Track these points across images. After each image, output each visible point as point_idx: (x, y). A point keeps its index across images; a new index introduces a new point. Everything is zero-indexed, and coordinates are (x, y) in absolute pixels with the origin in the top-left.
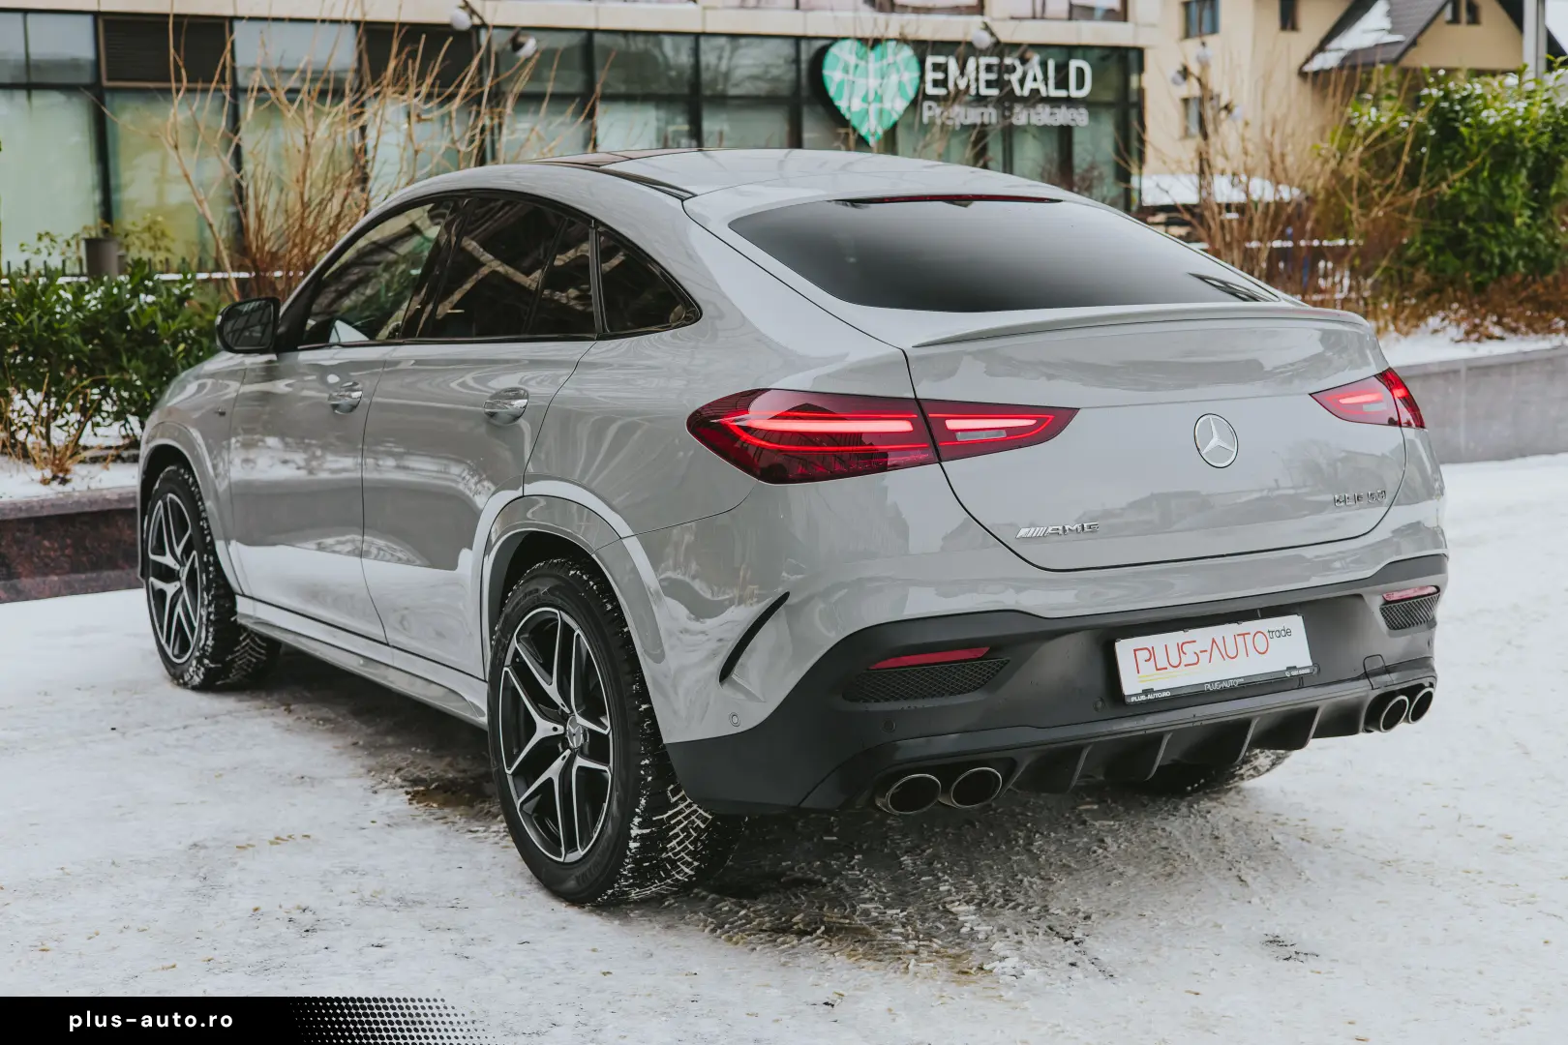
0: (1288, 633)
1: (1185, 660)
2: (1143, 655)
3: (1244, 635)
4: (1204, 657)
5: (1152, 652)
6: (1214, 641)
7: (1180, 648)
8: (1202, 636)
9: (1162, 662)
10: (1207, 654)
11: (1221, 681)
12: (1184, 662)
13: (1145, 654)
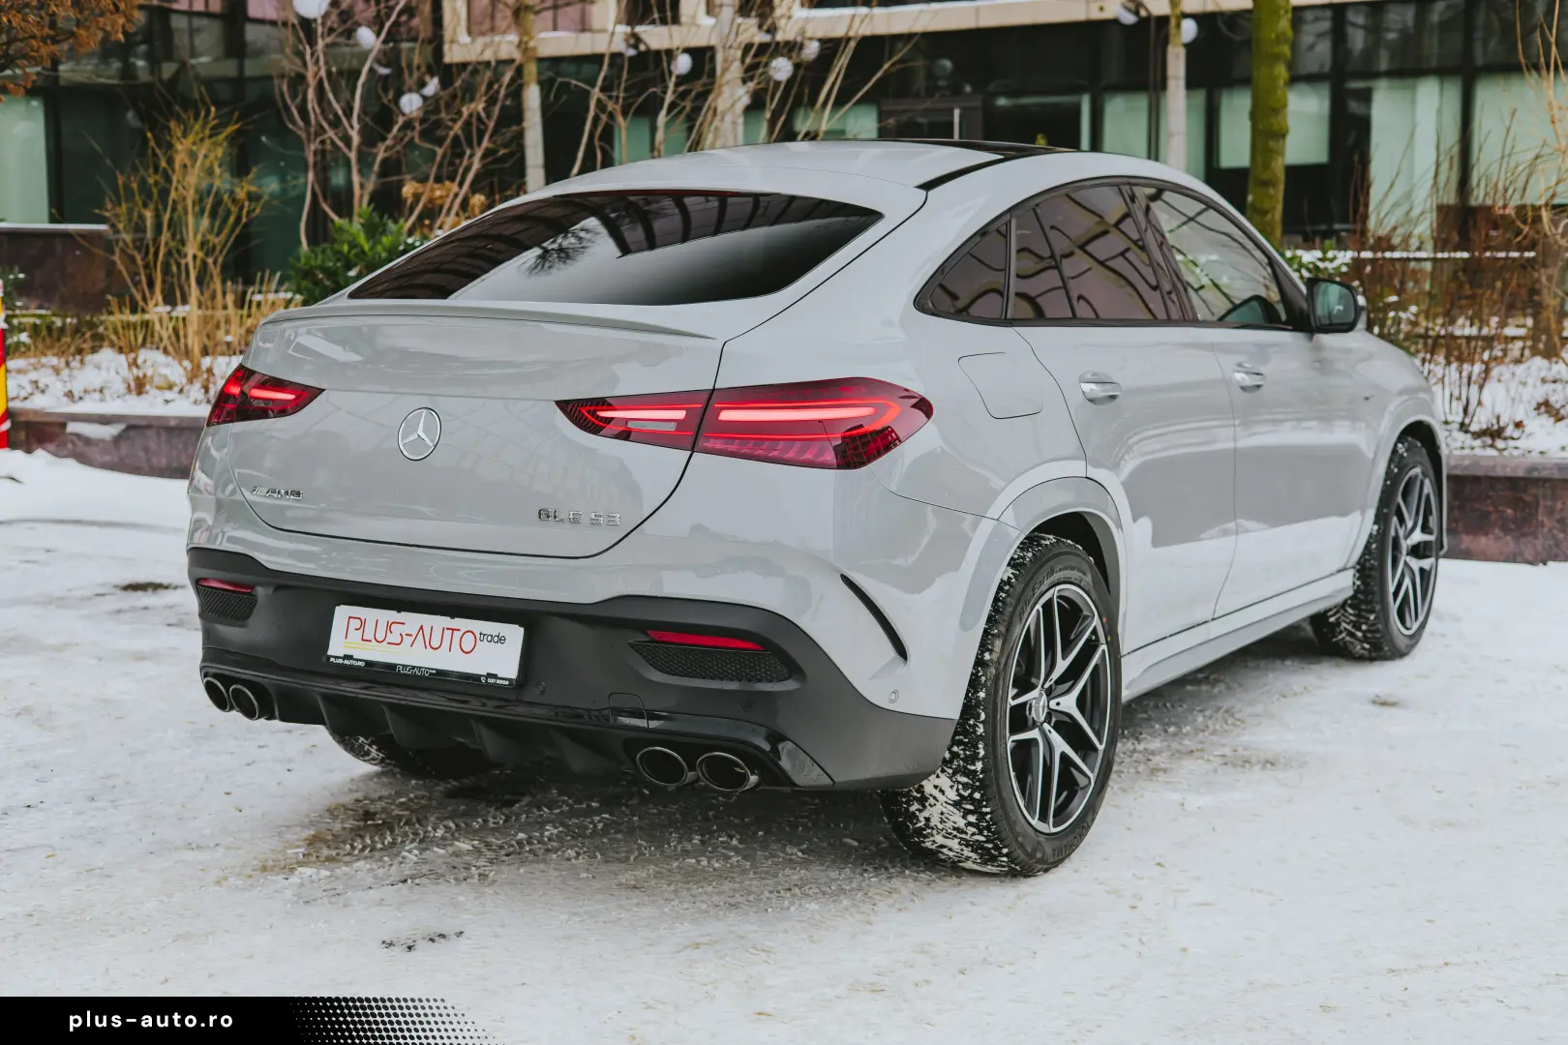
0: (501, 640)
1: (391, 638)
2: (355, 623)
3: (453, 630)
4: (408, 640)
5: (363, 623)
6: (422, 628)
7: (389, 627)
8: (413, 620)
9: (369, 635)
10: (412, 638)
11: (414, 668)
12: (387, 640)
13: (357, 623)
